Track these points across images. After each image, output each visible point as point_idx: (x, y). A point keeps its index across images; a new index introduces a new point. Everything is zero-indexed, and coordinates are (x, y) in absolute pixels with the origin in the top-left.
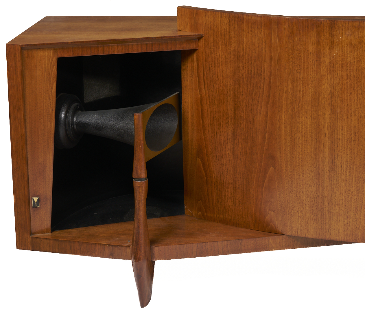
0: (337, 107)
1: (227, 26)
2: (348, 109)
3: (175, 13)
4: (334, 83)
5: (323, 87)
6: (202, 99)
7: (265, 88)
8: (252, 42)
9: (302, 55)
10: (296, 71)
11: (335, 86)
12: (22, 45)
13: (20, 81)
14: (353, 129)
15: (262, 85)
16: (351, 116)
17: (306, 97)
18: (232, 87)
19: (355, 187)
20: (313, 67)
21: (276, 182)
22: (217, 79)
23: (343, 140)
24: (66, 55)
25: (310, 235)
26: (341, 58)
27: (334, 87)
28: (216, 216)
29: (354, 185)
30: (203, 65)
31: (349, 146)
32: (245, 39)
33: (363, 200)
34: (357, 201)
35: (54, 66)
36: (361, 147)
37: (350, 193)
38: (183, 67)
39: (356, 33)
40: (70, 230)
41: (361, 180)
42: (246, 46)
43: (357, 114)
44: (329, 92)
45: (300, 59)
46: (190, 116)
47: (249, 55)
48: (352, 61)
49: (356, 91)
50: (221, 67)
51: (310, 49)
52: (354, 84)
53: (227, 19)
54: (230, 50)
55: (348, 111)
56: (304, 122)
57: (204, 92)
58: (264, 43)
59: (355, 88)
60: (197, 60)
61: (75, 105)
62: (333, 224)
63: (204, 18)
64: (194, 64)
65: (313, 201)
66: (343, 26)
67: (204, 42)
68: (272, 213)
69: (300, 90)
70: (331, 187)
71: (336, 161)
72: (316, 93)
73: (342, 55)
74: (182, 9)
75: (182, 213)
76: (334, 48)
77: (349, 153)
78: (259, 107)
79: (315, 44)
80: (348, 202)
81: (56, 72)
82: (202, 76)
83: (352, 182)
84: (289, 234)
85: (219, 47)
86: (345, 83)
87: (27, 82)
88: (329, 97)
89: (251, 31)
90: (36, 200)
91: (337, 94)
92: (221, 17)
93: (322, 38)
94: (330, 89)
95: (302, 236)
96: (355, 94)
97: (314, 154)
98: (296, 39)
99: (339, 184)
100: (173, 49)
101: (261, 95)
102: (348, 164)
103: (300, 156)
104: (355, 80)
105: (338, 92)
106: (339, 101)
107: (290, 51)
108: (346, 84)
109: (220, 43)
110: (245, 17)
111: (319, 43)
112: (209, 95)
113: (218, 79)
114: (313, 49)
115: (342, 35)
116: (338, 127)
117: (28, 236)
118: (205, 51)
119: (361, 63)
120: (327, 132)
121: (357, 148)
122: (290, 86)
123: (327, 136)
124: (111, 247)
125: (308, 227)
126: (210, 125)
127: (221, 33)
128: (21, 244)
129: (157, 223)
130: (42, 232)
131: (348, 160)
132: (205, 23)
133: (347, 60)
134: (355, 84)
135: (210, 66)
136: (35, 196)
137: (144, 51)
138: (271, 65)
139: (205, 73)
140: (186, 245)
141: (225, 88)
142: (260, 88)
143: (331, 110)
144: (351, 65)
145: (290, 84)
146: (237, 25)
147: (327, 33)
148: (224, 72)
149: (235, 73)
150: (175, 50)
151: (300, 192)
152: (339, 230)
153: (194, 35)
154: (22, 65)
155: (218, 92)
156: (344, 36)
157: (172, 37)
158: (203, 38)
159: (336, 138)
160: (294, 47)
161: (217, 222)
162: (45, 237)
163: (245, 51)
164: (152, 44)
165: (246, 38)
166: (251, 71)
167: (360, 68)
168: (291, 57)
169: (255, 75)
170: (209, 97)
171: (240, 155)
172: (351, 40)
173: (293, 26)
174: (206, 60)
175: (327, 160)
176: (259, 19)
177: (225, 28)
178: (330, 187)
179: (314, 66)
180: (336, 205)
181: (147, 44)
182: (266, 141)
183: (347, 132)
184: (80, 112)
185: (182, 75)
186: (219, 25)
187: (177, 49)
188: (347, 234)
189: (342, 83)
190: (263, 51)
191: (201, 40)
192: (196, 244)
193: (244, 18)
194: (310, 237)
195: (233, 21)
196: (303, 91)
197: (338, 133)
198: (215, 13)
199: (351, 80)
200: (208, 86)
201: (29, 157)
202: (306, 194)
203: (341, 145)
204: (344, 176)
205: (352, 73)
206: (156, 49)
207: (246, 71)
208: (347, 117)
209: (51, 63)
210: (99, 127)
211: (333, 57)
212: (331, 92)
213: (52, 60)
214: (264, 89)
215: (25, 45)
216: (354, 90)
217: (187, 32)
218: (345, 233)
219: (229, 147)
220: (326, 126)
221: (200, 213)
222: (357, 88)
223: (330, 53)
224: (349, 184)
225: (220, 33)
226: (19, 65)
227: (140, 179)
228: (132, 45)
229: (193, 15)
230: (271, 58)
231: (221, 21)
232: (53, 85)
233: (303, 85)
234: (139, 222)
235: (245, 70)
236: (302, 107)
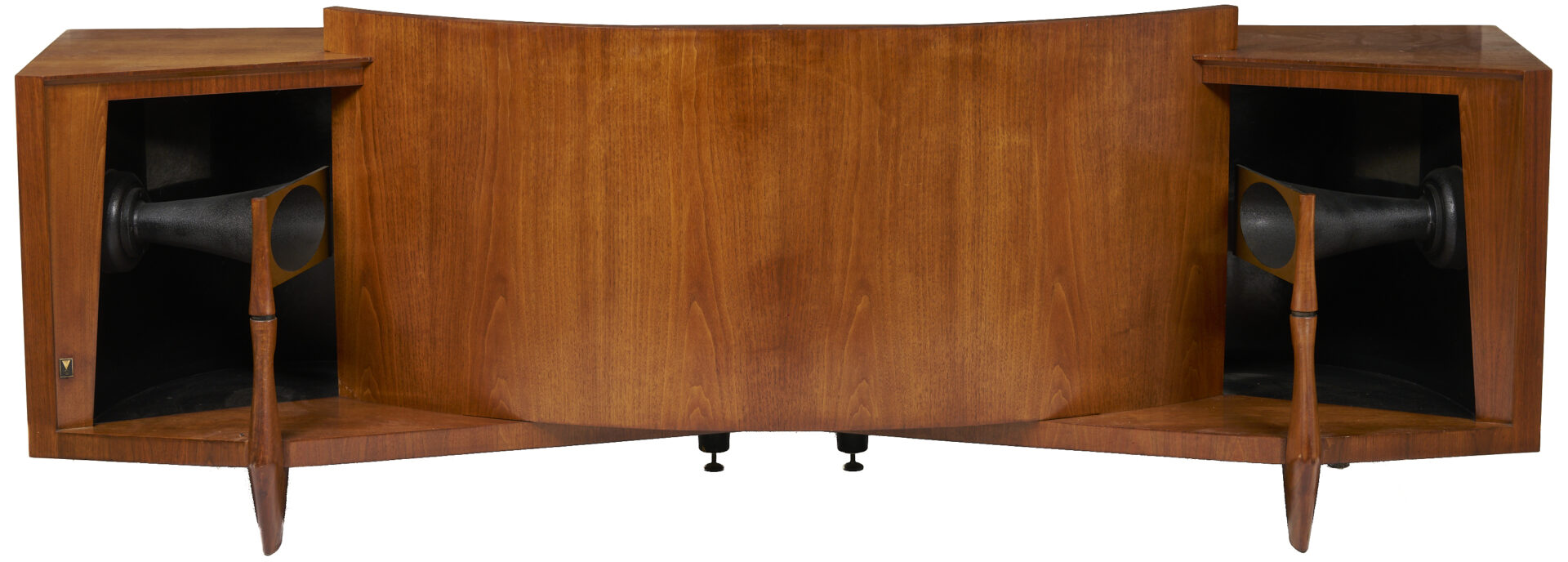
0: (618, 183)
1: (417, 41)
2: (636, 186)
3: (318, 23)
4: (610, 141)
5: (592, 147)
6: (370, 178)
7: (487, 152)
8: (463, 69)
9: (553, 91)
10: (542, 120)
11: (612, 145)
12: (45, 78)
13: (41, 143)
14: (646, 223)
15: (482, 147)
16: (642, 199)
17: (561, 166)
18: (427, 152)
19: (651, 327)
20: (574, 112)
21: (510, 325)
22: (398, 138)
23: (629, 243)
24: (123, 95)
25: (572, 418)
26: (622, 95)
27: (610, 147)
28: (398, 394)
29: (649, 325)
30: (373, 114)
31: (639, 253)
32: (449, 64)
33: (667, 351)
34: (655, 352)
35: (101, 115)
36: (661, 253)
37: (643, 338)
38: (335, 119)
39: (649, 50)
40: (128, 422)
41: (662, 314)
42: (451, 77)
43: (652, 195)
44: (602, 156)
45: (550, 98)
46: (348, 209)
47: (457, 93)
48: (642, 101)
49: (649, 154)
50: (406, 116)
51: (568, 81)
52: (646, 141)
53: (417, 29)
54: (423, 84)
55: (636, 191)
56: (558, 212)
57: (375, 163)
58: (484, 71)
59: (649, 149)
60: (362, 106)
61: (135, 190)
62: (614, 397)
63: (374, 27)
64: (355, 113)
65: (577, 355)
66: (624, 38)
67: (374, 72)
68: (503, 382)
69: (550, 155)
70: (609, 329)
71: (617, 281)
72: (579, 159)
73: (624, 91)
74: (331, 13)
75: (336, 394)
76: (609, 77)
77: (639, 266)
78: (477, 189)
79: (575, 70)
80: (640, 355)
81: (105, 126)
82: (370, 135)
83: (647, 318)
84: (534, 419)
85: (402, 80)
86: (630, 138)
87: (53, 145)
88: (603, 165)
89: (461, 49)
90: (66, 364)
91: (616, 160)
92: (406, 25)
93: (589, 59)
94: (603, 151)
95: (558, 422)
96: (649, 160)
97: (577, 270)
98: (543, 62)
99: (623, 323)
100: (318, 85)
101: (479, 166)
102: (639, 286)
103: (553, 274)
104: (648, 133)
105: (617, 156)
106: (620, 173)
107: (532, 85)
108: (631, 141)
109: (404, 72)
110: (449, 24)
111: (582, 70)
112: (384, 169)
113: (401, 139)
114: (573, 81)
115: (624, 54)
116: (620, 219)
117: (52, 432)
118: (376, 88)
119: (659, 104)
120: (600, 228)
121: (654, 257)
122: (532, 148)
123: (601, 236)
124: (209, 444)
125: (569, 404)
126: (386, 226)
127: (406, 55)
128: (40, 447)
129: (290, 408)
130: (78, 425)
131: (639, 278)
132: (377, 38)
133: (633, 99)
134: (649, 142)
135: (386, 115)
136: (66, 356)
137: (266, 89)
138: (497, 111)
139: (377, 129)
140: (346, 439)
141: (414, 156)
142: (478, 153)
143: (606, 188)
144: (639, 106)
145: (532, 144)
146: (435, 39)
147: (597, 52)
148: (412, 125)
149: (432, 127)
150: (321, 86)
151: (553, 340)
152: (625, 407)
153: (355, 59)
154: (46, 113)
155: (400, 162)
156: (627, 56)
157: (317, 62)
158: (373, 64)
159: (616, 237)
160: (539, 78)
161: (401, 406)
162: (84, 433)
163: (449, 86)
164: (279, 76)
165: (451, 63)
166: (462, 122)
167: (656, 112)
168: (533, 94)
169: (469, 130)
170: (384, 174)
171: (443, 277)
172: (640, 63)
173: (536, 40)
174: (377, 105)
175: (600, 280)
176: (474, 27)
177: (413, 45)
178: (607, 330)
179: (575, 110)
180: (619, 363)
181: (269, 76)
182: (491, 249)
183: (636, 227)
184: (143, 203)
185: (334, 134)
186: (403, 40)
187: (325, 86)
188: (639, 414)
189: (625, 140)
190: (483, 85)
191: (369, 68)
192: (366, 437)
193: (447, 27)
194: (573, 422)
195: (428, 32)
196: (555, 155)
197: (620, 230)
198: (394, 18)
199: (640, 133)
200: (382, 153)
201: (55, 283)
202: (564, 344)
203: (625, 251)
204: (632, 308)
205: (642, 122)
206: (286, 85)
207: (453, 122)
208: (636, 201)
209: (97, 110)
210: (180, 230)
211: (609, 93)
212: (605, 156)
213: (98, 106)
214: (484, 154)
215: (51, 78)
216: (646, 151)
217: (343, 55)
218: (636, 412)
219: (422, 265)
220: (598, 219)
221: (368, 391)
222: (652, 148)
223: (603, 87)
224: (642, 323)
225: (403, 54)
226: (39, 112)
227: (264, 318)
228: (244, 77)
229: (354, 23)
230: (497, 98)
231: (405, 32)
232: (99, 150)
233: (555, 146)
234: (262, 395)
235: (451, 122)
236: (555, 184)
